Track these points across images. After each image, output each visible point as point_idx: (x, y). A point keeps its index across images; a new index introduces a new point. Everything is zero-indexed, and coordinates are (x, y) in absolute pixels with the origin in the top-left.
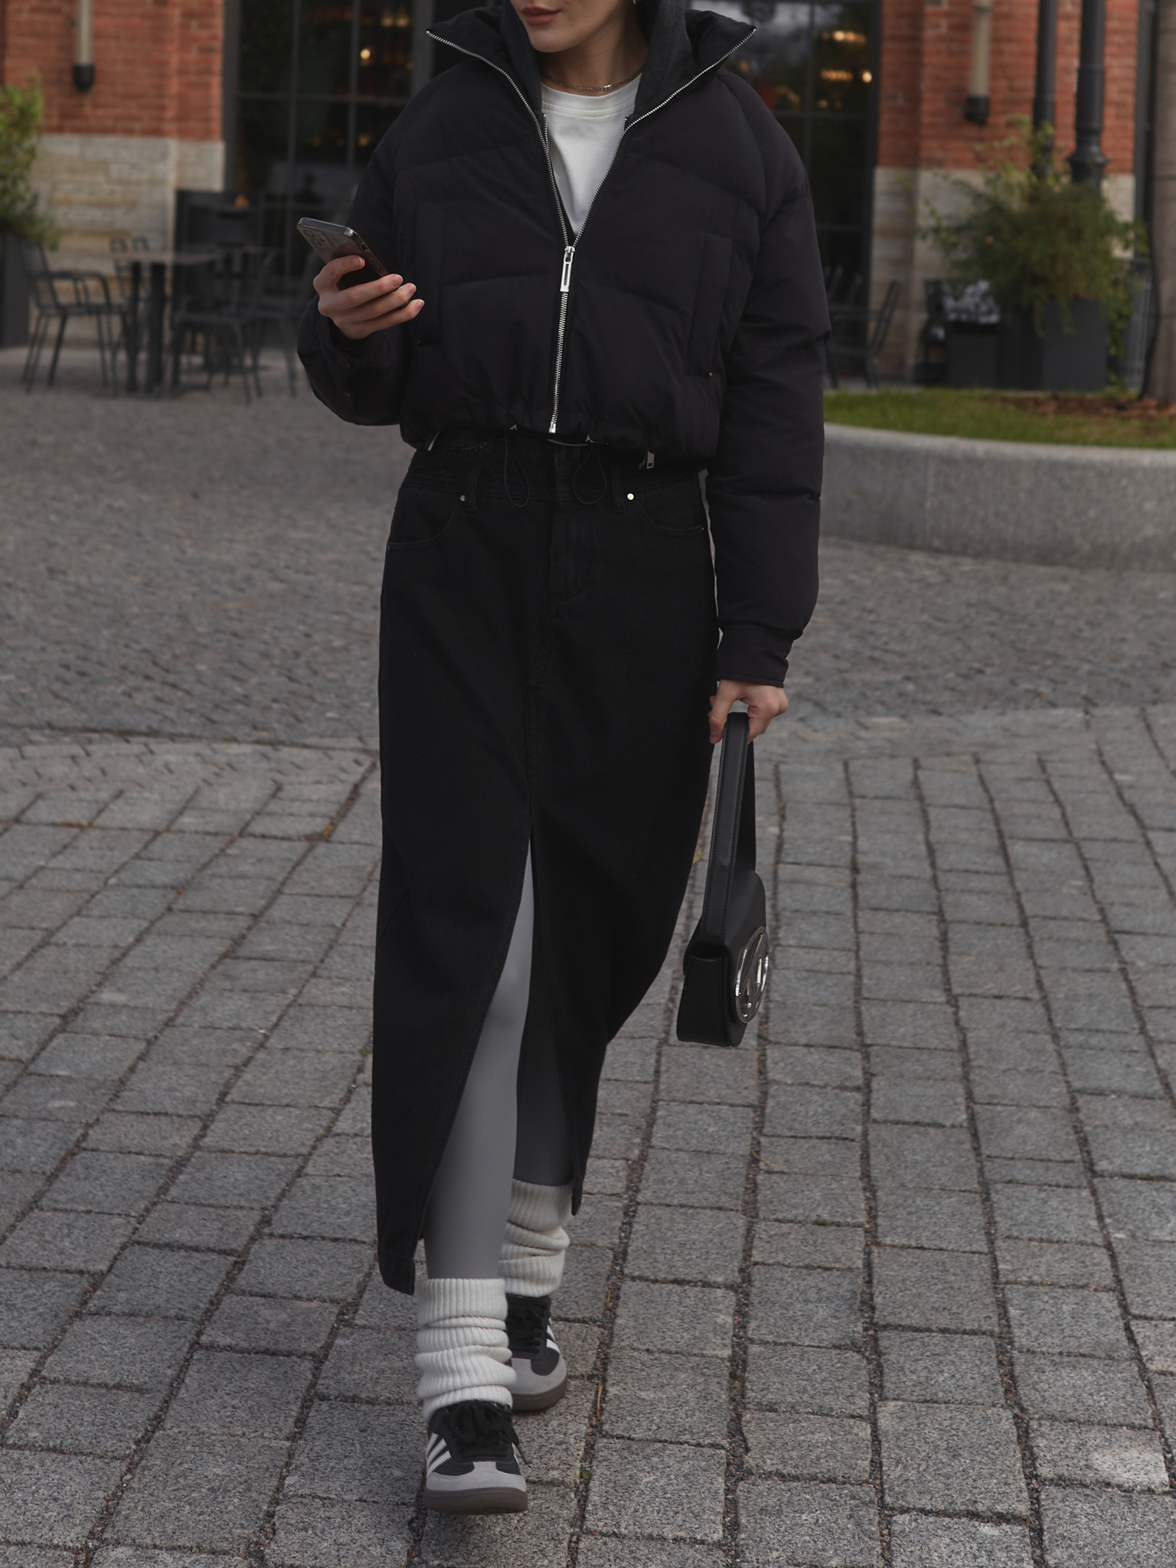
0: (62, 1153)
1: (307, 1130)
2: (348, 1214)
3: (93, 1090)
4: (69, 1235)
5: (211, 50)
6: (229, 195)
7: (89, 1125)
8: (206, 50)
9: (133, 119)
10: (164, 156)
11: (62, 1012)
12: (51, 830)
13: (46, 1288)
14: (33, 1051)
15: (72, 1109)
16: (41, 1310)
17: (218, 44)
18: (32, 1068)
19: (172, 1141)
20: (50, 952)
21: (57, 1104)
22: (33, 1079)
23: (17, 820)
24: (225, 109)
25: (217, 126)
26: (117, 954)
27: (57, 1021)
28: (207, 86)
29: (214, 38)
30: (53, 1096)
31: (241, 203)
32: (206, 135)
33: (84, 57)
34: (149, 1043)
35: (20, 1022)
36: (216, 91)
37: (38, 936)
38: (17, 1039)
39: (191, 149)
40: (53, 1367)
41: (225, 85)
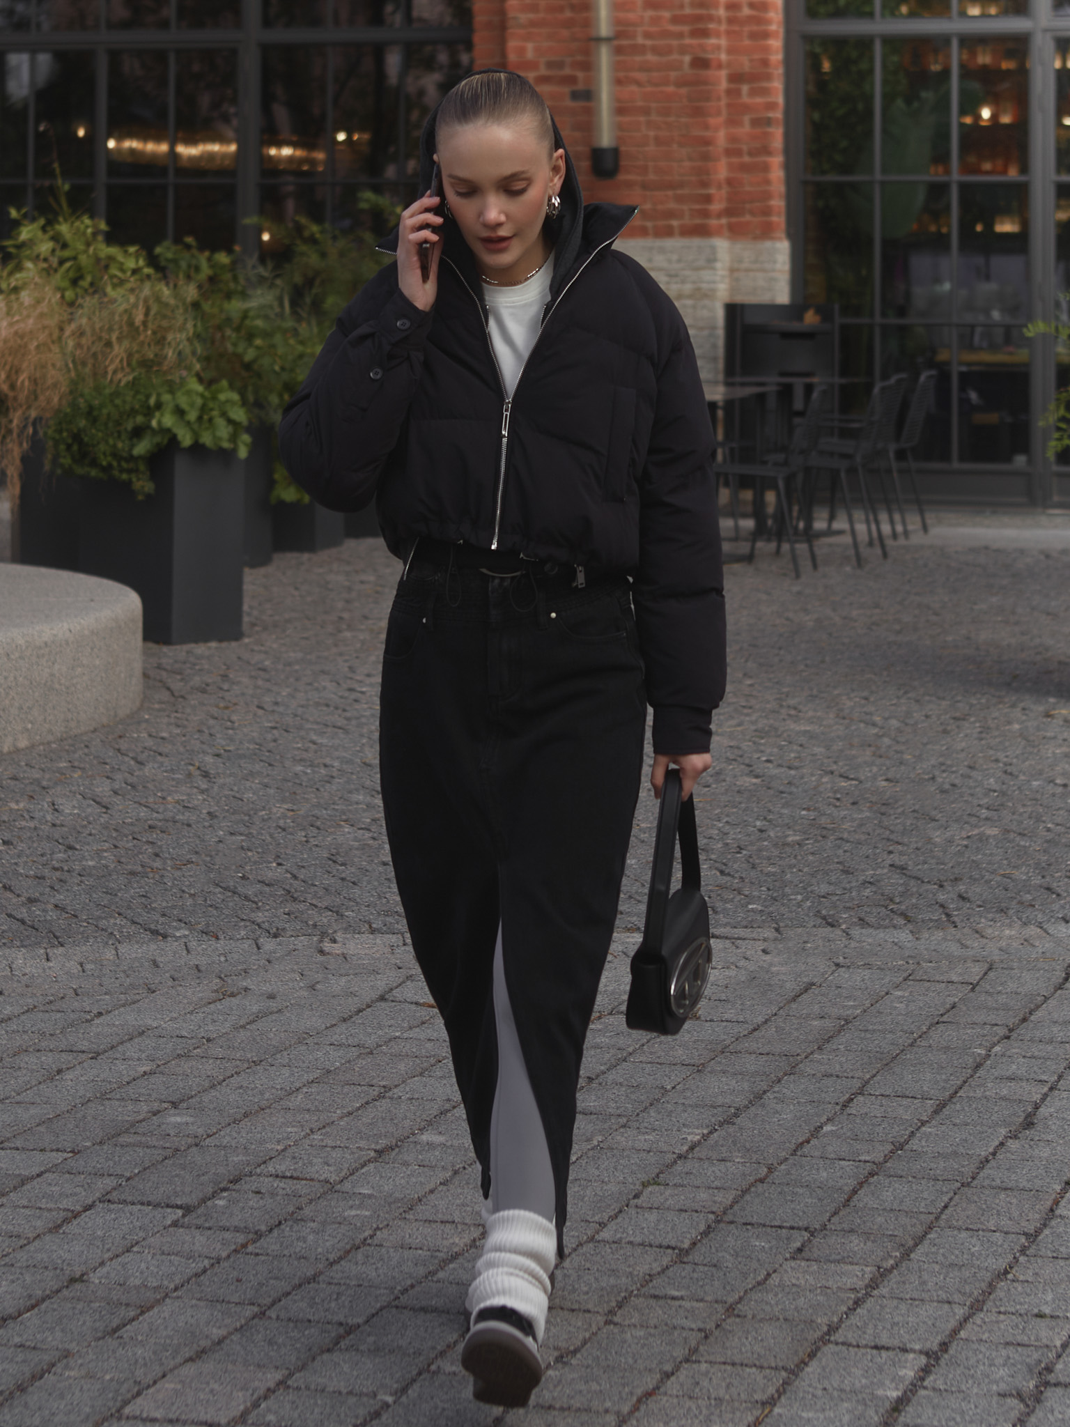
0: (348, 1247)
1: (573, 1236)
2: (587, 1293)
3: (390, 1204)
4: (336, 1300)
5: (769, 122)
6: (795, 310)
7: (378, 1228)
8: (762, 122)
9: (670, 214)
10: (711, 260)
11: (378, 1147)
12: (413, 1007)
13: (307, 1332)
14: (343, 1174)
15: (366, 1216)
16: (298, 1345)
17: (778, 114)
18: (338, 1187)
19: (451, 1241)
20: (384, 1104)
21: (353, 1213)
22: (336, 1195)
23: (382, 998)
24: (789, 197)
25: (779, 219)
26: (447, 1106)
27: (373, 1154)
28: (766, 168)
29: (771, 106)
30: (351, 1207)
31: (810, 318)
32: (766, 232)
33: (606, 139)
34: (456, 1172)
35: (336, 1154)
36: (777, 174)
37: (374, 1092)
38: (328, 1165)
39: (746, 250)
40: (298, 1380)
41: (787, 166)
